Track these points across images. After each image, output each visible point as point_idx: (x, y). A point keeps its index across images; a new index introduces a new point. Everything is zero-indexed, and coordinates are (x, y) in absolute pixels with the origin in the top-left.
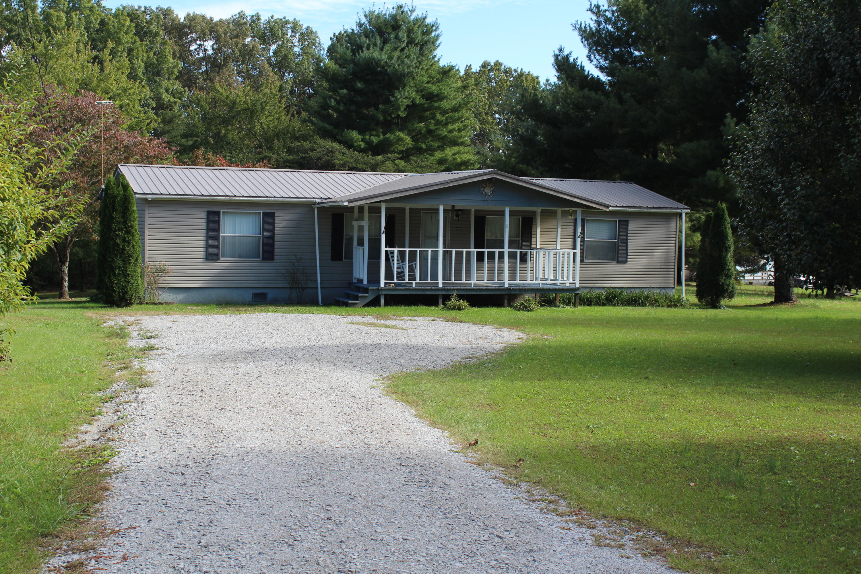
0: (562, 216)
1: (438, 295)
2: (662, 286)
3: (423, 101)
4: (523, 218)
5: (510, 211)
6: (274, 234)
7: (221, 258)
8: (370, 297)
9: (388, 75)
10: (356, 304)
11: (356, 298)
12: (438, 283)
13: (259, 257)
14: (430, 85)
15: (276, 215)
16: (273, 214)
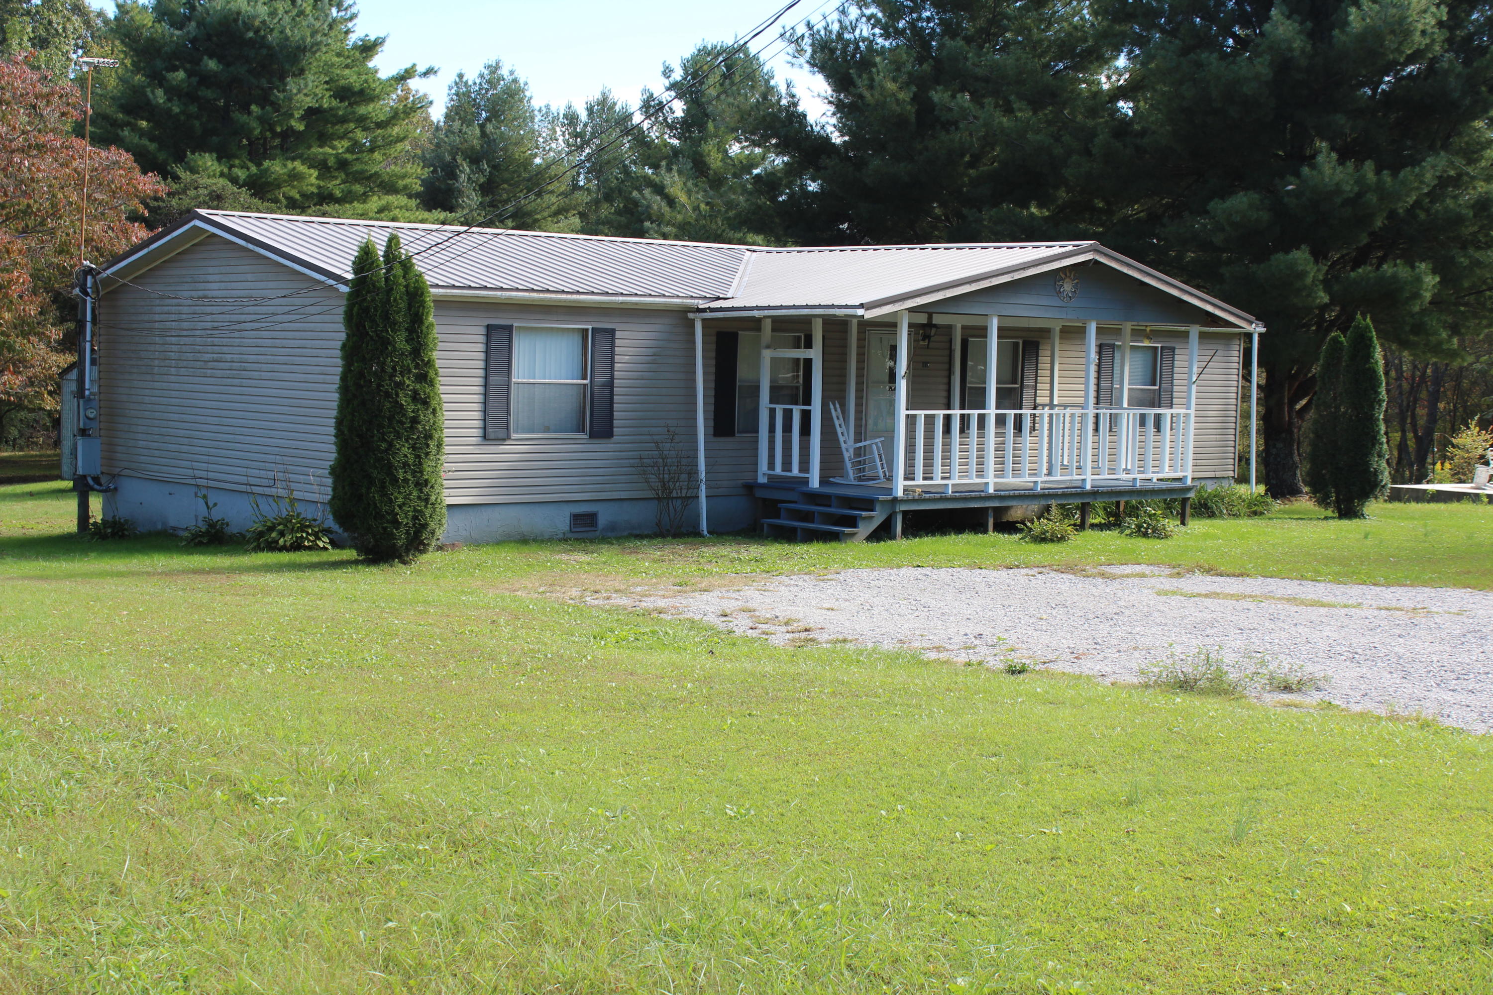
6: (612, 378)
7: (514, 436)
8: (878, 517)
10: (853, 535)
11: (852, 522)
12: (987, 484)
13: (583, 431)
15: (618, 334)
16: (612, 332)
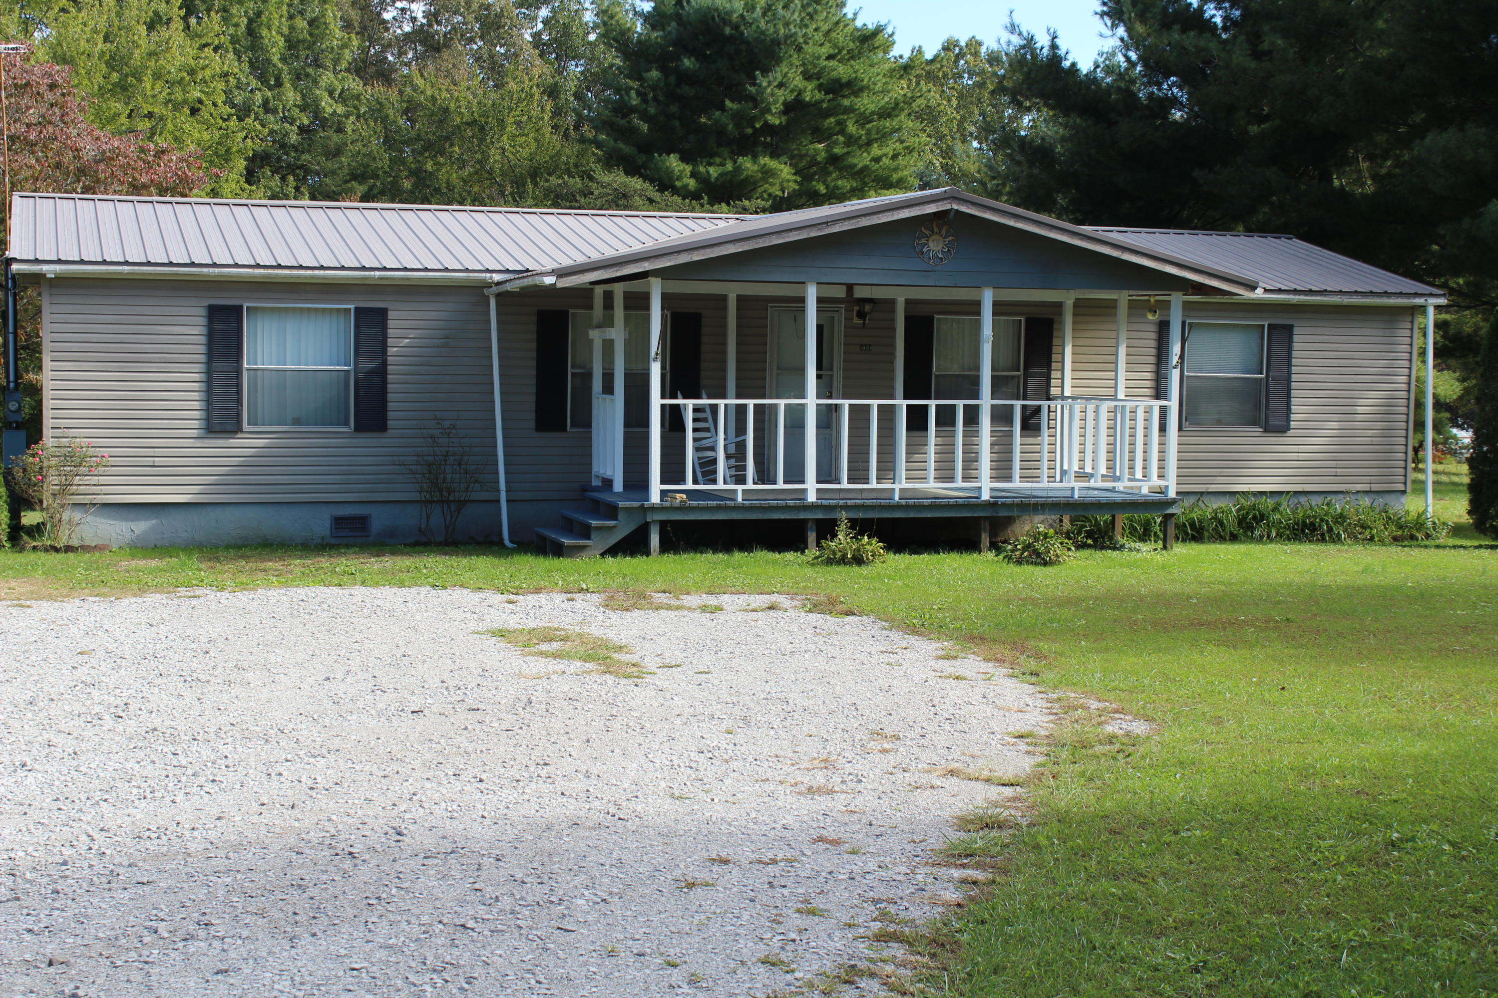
0: (1130, 315)
1: (804, 522)
2: (1375, 487)
3: (818, 96)
4: (1028, 321)
5: (995, 304)
6: (384, 364)
7: (246, 426)
8: (623, 529)
9: (746, 42)
10: (583, 548)
11: (586, 532)
12: (804, 491)
13: (347, 424)
14: (832, 63)
15: (391, 315)
16: (383, 312)
